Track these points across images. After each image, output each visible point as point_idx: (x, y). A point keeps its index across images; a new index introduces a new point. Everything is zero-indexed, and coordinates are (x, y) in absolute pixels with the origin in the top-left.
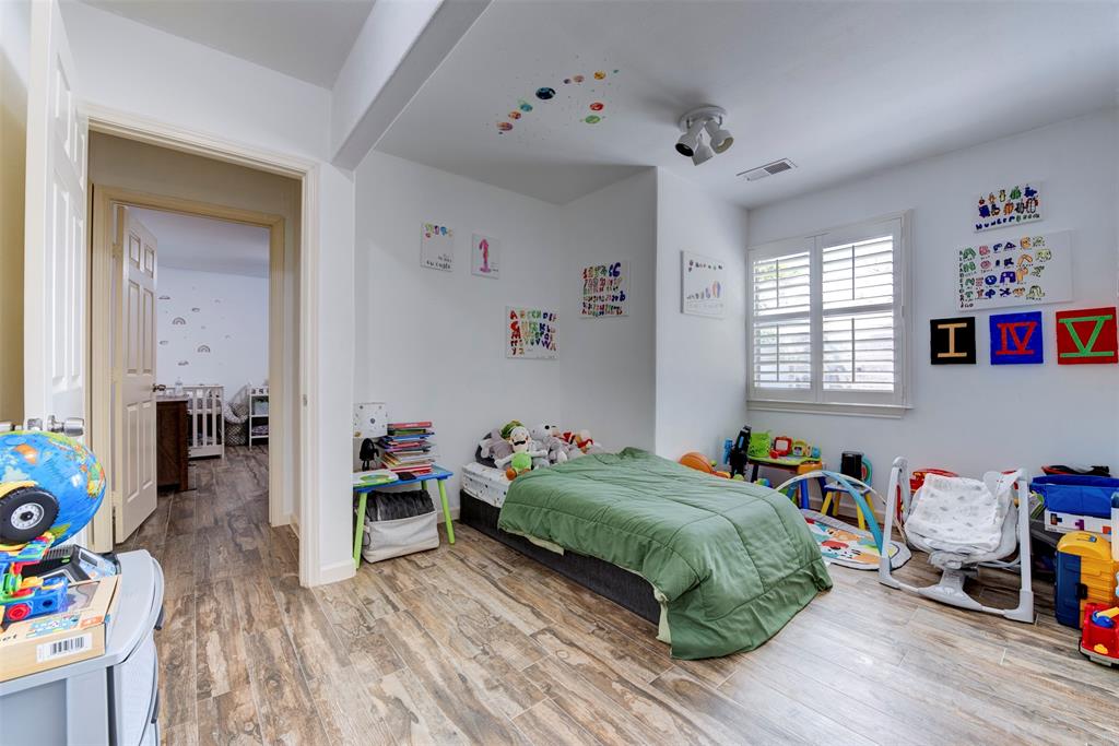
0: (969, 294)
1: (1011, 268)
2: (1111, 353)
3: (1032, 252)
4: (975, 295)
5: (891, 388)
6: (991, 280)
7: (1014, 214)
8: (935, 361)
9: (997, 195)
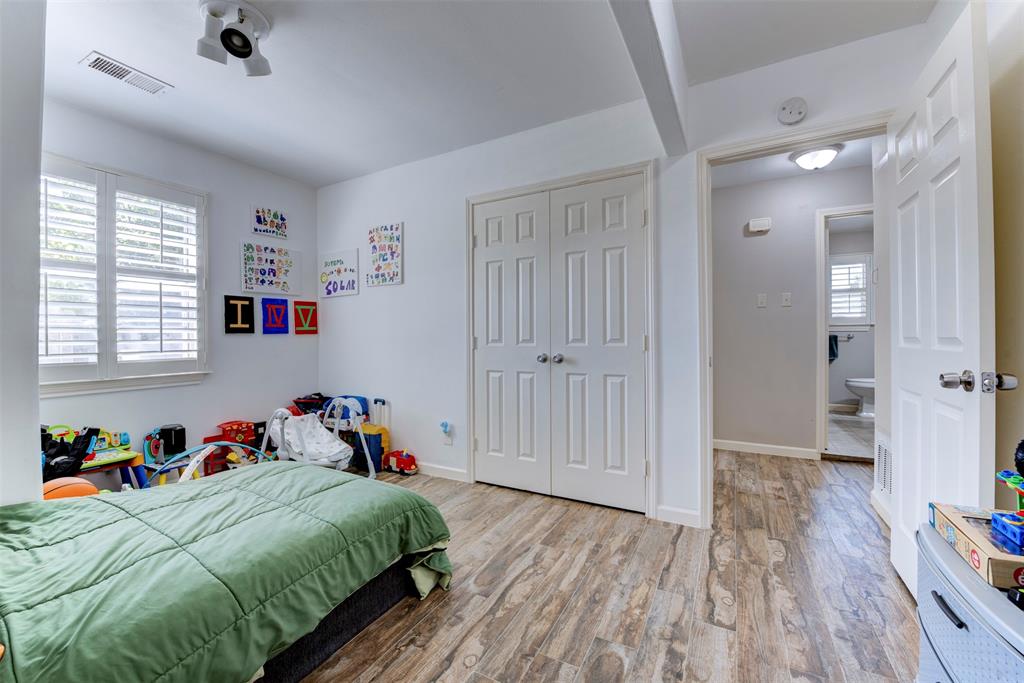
0: (250, 279)
1: (274, 267)
2: (314, 328)
3: (284, 258)
4: (254, 281)
5: (194, 355)
6: (263, 272)
7: (275, 229)
8: (229, 330)
9: (266, 212)
